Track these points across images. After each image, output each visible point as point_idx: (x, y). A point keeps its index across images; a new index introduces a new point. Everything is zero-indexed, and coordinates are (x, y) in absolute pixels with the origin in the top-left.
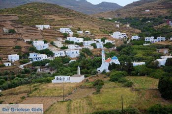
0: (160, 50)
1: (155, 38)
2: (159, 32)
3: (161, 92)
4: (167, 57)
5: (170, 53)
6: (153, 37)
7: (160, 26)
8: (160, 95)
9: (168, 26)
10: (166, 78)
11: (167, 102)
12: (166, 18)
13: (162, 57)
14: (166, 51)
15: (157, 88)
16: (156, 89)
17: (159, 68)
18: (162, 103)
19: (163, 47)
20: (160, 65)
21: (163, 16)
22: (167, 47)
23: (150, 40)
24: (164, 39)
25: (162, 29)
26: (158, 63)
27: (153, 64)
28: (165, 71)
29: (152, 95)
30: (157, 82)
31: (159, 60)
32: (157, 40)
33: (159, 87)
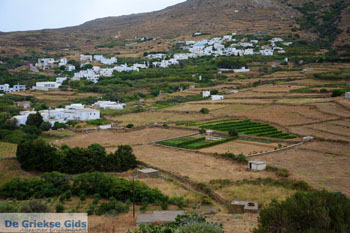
0: (19, 104)
1: (11, 86)
2: (17, 77)
3: (20, 161)
4: (28, 113)
5: (32, 106)
6: (8, 85)
7: (17, 70)
8: (19, 165)
9: (28, 70)
10: (27, 142)
11: (28, 174)
12: (25, 59)
13: (22, 113)
14: (27, 105)
15: (15, 156)
16: (14, 158)
17: (18, 128)
18: (22, 177)
19: (22, 99)
20: (18, 125)
21: (21, 56)
22: (28, 99)
23: (4, 89)
24: (24, 88)
25: (20, 74)
26: (16, 121)
27: (9, 123)
28: (26, 132)
29: (7, 168)
30: (14, 148)
31: (17, 117)
32: (14, 89)
33: (18, 154)
